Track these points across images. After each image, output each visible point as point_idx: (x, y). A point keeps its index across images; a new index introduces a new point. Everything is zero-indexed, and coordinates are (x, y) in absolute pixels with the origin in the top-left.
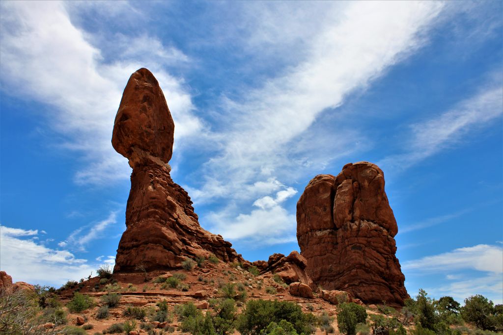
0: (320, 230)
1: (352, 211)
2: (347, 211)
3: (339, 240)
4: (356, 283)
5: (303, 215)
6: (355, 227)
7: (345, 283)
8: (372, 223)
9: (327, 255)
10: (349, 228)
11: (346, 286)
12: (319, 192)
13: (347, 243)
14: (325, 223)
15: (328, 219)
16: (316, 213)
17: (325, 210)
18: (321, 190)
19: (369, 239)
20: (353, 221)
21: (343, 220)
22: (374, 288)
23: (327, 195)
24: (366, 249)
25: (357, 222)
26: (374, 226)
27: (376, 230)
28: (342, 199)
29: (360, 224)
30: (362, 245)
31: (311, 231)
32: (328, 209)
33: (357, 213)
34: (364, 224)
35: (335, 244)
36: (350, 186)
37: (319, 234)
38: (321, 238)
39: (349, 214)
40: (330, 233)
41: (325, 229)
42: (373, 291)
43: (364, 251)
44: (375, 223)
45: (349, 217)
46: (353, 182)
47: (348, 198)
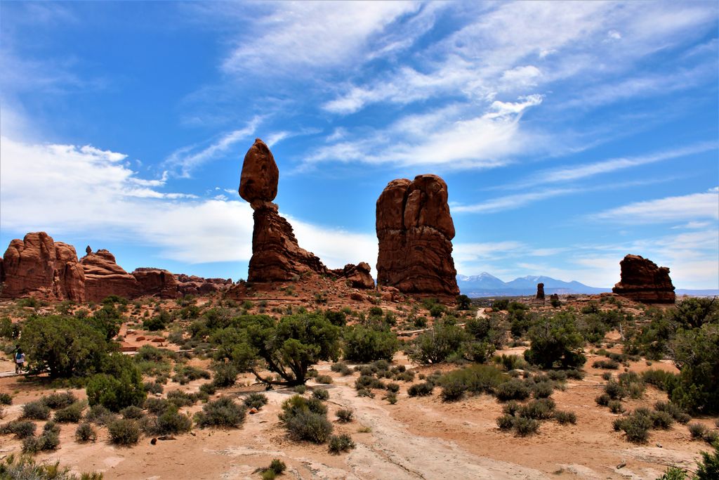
0: (393, 229)
1: (417, 218)
2: (413, 218)
3: (407, 240)
4: (416, 277)
5: (381, 213)
6: (418, 232)
7: (407, 276)
8: (432, 229)
9: (397, 251)
10: (414, 232)
11: (408, 278)
12: (394, 196)
13: (412, 244)
14: (398, 224)
15: (399, 221)
16: (391, 214)
17: (398, 213)
18: (396, 195)
19: (430, 242)
20: (417, 226)
21: (410, 226)
22: (429, 281)
23: (399, 201)
24: (427, 250)
25: (420, 228)
26: (434, 231)
27: (435, 234)
28: (411, 208)
29: (423, 229)
30: (423, 247)
31: (386, 228)
32: (400, 213)
33: (421, 220)
34: (426, 230)
35: (404, 243)
36: (418, 197)
37: (392, 232)
38: (393, 236)
39: (415, 220)
40: (400, 233)
41: (397, 229)
42: (428, 283)
43: (424, 252)
44: (435, 229)
45: (415, 223)
46: (421, 193)
47: (415, 207)
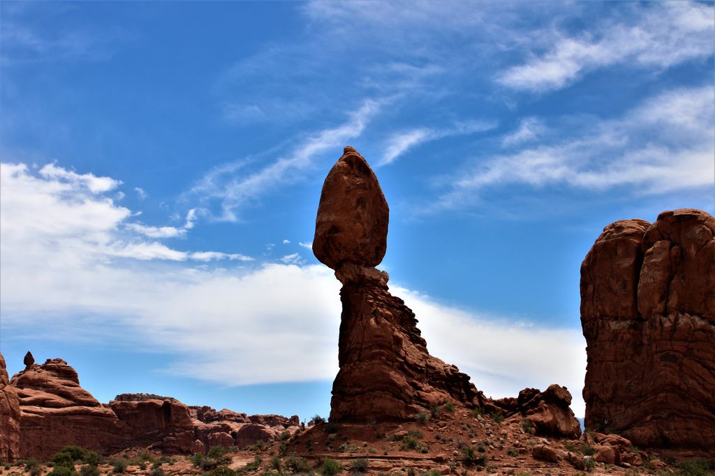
0: (616, 319)
1: (665, 297)
2: (657, 297)
3: (645, 342)
4: (664, 415)
5: (591, 288)
6: (667, 324)
7: (646, 414)
8: (697, 319)
9: (626, 362)
10: (658, 325)
11: (649, 418)
12: (616, 251)
13: (654, 349)
14: (624, 309)
15: (628, 303)
16: (610, 289)
17: (625, 286)
18: (620, 251)
19: (692, 345)
20: (665, 314)
21: (650, 312)
22: (692, 424)
23: (628, 263)
24: (685, 361)
25: (672, 317)
26: (700, 323)
27: (703, 329)
28: (650, 276)
29: (677, 319)
30: (677, 355)
31: (601, 317)
32: (629, 287)
33: (673, 301)
34: (684, 320)
35: (637, 347)
36: (665, 254)
37: (614, 325)
38: (616, 334)
39: (660, 302)
40: (630, 327)
41: (624, 319)
42: (690, 429)
43: (681, 365)
44: (703, 319)
45: (660, 307)
46: (670, 248)
47: (659, 275)
